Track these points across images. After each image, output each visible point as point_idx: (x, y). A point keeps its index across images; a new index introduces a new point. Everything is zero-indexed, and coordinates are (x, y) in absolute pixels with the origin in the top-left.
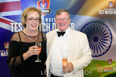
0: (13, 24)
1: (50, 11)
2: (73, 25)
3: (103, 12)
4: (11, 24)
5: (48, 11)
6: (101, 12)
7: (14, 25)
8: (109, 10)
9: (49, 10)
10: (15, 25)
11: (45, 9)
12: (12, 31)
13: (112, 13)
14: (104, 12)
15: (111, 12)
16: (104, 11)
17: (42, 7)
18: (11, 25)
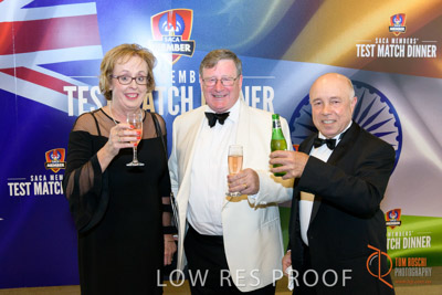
0: (74, 89)
1: (192, 48)
2: (268, 92)
3: (370, 49)
4: (66, 88)
5: (187, 47)
6: (363, 51)
7: (75, 95)
8: (390, 43)
9: (191, 44)
10: (80, 95)
11: (178, 40)
12: (71, 114)
13: (402, 53)
14: (376, 49)
15: (398, 51)
16: (373, 46)
17: (167, 33)
18: (66, 93)
